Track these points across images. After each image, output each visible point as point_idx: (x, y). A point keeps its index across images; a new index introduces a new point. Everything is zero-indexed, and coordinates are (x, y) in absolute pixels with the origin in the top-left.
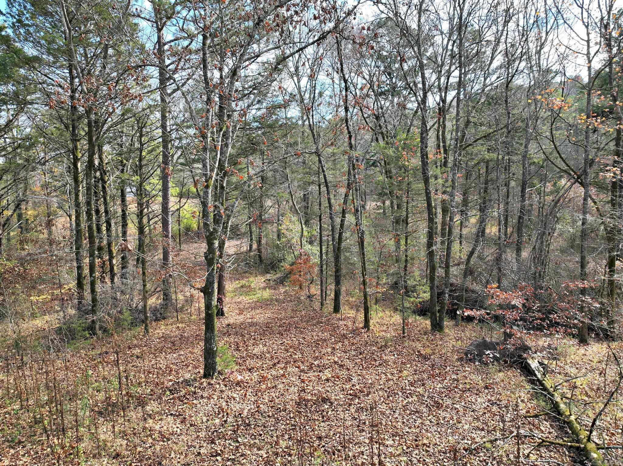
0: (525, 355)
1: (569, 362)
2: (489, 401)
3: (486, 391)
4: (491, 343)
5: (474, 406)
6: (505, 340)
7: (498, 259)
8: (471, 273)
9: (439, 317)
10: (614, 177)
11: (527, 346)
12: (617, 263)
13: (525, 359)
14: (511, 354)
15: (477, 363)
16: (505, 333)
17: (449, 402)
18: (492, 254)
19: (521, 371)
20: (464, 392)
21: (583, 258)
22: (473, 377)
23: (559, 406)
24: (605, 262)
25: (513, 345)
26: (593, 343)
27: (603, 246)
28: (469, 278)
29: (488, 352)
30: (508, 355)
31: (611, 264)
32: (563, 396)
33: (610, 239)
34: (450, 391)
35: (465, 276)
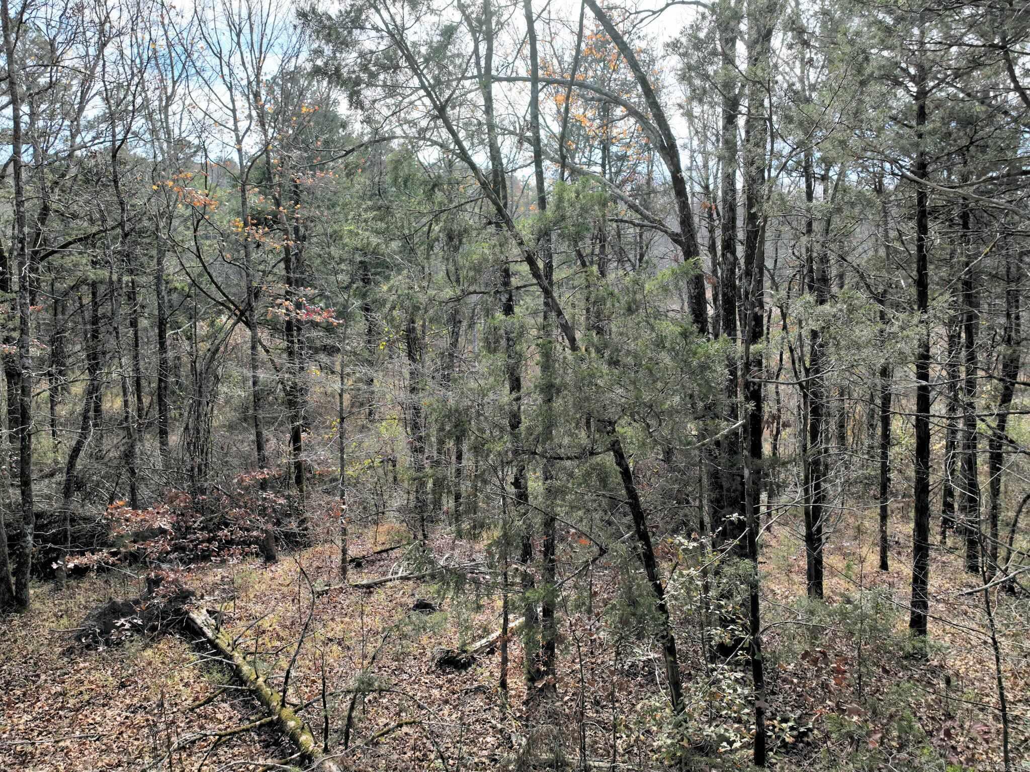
0: (186, 607)
1: (252, 596)
2: (129, 707)
3: (122, 692)
4: (126, 604)
5: (100, 729)
6: (150, 591)
7: (128, 455)
8: (80, 486)
9: (16, 584)
10: (286, 315)
11: (187, 591)
12: (303, 435)
13: (187, 613)
14: (163, 612)
15: (101, 649)
16: (148, 580)
17: (48, 742)
18: (117, 447)
19: (182, 635)
20: (78, 710)
21: (259, 435)
22: (96, 675)
23: (241, 671)
24: (288, 436)
25: (164, 597)
26: (283, 558)
27: (284, 413)
28: (77, 497)
29: (122, 621)
30: (158, 616)
31: (296, 438)
32: (246, 653)
33: (291, 404)
34: (48, 721)
35: (67, 493)
